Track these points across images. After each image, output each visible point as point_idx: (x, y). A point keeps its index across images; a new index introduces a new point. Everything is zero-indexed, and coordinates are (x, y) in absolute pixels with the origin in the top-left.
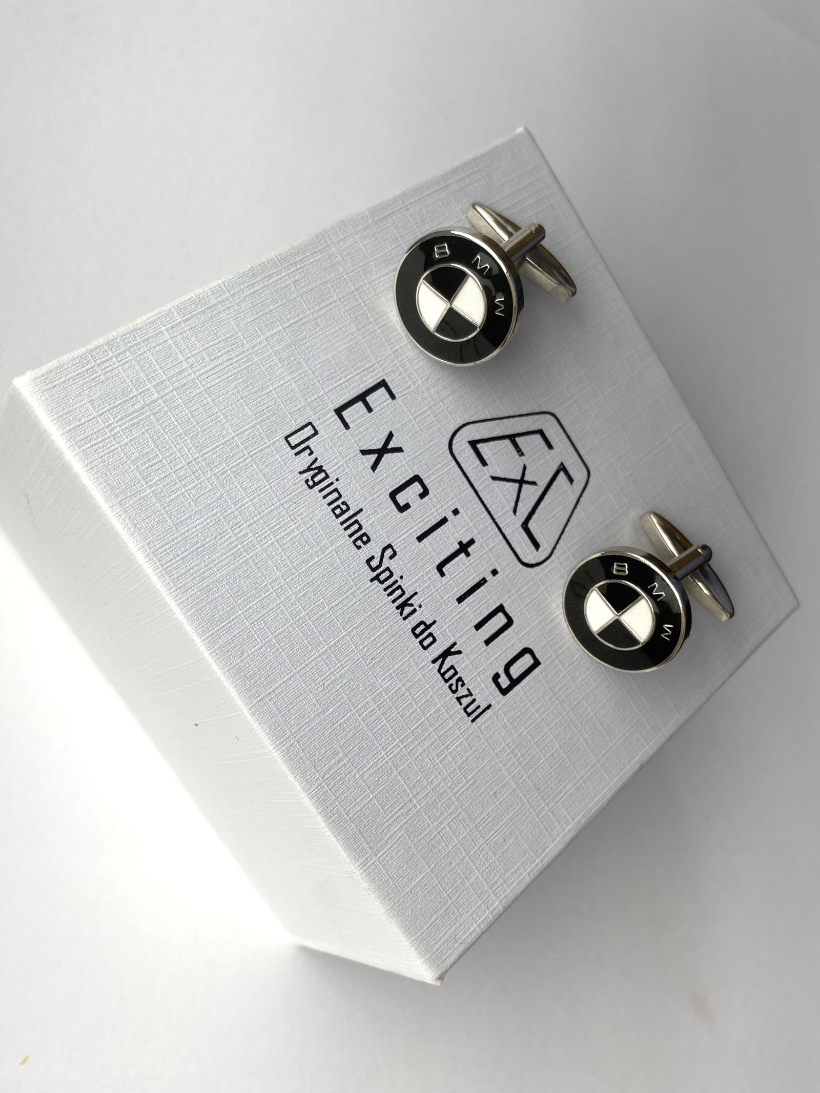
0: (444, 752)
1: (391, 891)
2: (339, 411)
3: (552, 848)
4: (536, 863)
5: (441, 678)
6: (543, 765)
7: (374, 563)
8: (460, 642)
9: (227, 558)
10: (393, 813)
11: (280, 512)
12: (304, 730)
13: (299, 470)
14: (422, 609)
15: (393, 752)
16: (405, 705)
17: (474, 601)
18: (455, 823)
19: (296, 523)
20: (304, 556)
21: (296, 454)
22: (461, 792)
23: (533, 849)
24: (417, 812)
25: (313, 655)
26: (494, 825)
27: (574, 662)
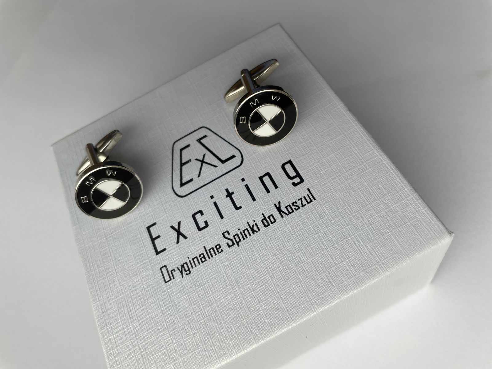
0: (329, 217)
1: (399, 256)
2: (158, 253)
3: (386, 162)
4: (393, 172)
5: (291, 214)
6: (342, 164)
7: (231, 243)
8: (275, 202)
9: (217, 323)
10: (357, 250)
11: (200, 291)
12: (308, 294)
13: (181, 278)
14: (256, 221)
15: (326, 245)
16: (302, 236)
17: (255, 192)
18: (367, 215)
19: (206, 283)
20: (222, 281)
21: (174, 278)
22: (350, 210)
23: (385, 173)
24: (359, 236)
25: (271, 283)
26: (370, 194)
27: (292, 142)
